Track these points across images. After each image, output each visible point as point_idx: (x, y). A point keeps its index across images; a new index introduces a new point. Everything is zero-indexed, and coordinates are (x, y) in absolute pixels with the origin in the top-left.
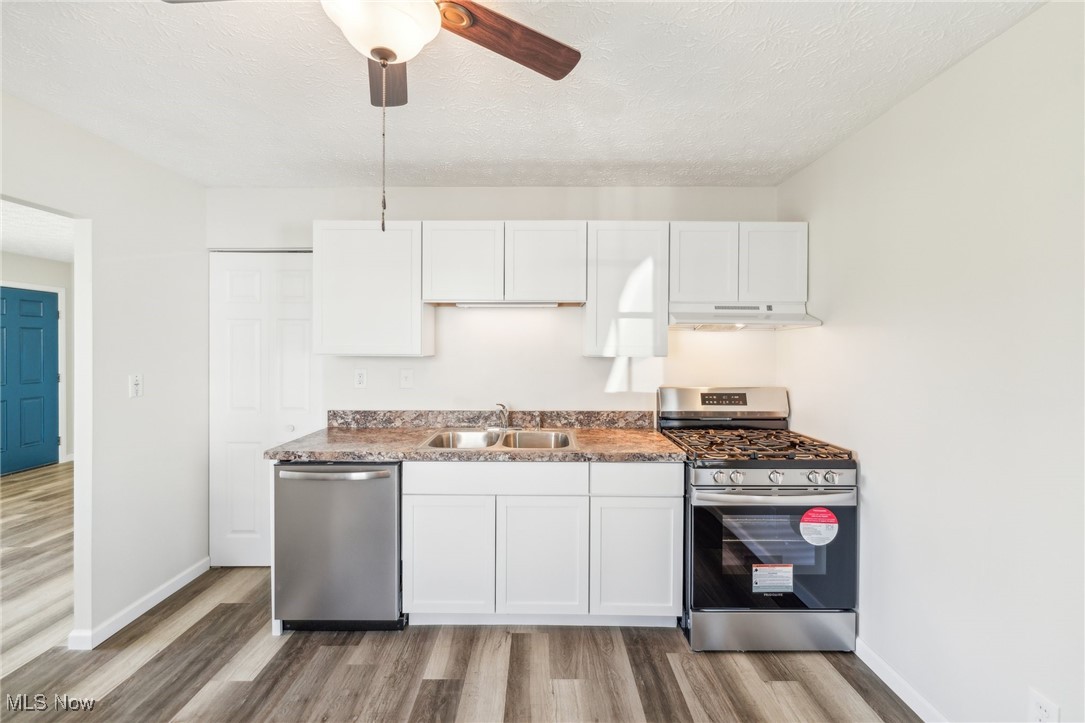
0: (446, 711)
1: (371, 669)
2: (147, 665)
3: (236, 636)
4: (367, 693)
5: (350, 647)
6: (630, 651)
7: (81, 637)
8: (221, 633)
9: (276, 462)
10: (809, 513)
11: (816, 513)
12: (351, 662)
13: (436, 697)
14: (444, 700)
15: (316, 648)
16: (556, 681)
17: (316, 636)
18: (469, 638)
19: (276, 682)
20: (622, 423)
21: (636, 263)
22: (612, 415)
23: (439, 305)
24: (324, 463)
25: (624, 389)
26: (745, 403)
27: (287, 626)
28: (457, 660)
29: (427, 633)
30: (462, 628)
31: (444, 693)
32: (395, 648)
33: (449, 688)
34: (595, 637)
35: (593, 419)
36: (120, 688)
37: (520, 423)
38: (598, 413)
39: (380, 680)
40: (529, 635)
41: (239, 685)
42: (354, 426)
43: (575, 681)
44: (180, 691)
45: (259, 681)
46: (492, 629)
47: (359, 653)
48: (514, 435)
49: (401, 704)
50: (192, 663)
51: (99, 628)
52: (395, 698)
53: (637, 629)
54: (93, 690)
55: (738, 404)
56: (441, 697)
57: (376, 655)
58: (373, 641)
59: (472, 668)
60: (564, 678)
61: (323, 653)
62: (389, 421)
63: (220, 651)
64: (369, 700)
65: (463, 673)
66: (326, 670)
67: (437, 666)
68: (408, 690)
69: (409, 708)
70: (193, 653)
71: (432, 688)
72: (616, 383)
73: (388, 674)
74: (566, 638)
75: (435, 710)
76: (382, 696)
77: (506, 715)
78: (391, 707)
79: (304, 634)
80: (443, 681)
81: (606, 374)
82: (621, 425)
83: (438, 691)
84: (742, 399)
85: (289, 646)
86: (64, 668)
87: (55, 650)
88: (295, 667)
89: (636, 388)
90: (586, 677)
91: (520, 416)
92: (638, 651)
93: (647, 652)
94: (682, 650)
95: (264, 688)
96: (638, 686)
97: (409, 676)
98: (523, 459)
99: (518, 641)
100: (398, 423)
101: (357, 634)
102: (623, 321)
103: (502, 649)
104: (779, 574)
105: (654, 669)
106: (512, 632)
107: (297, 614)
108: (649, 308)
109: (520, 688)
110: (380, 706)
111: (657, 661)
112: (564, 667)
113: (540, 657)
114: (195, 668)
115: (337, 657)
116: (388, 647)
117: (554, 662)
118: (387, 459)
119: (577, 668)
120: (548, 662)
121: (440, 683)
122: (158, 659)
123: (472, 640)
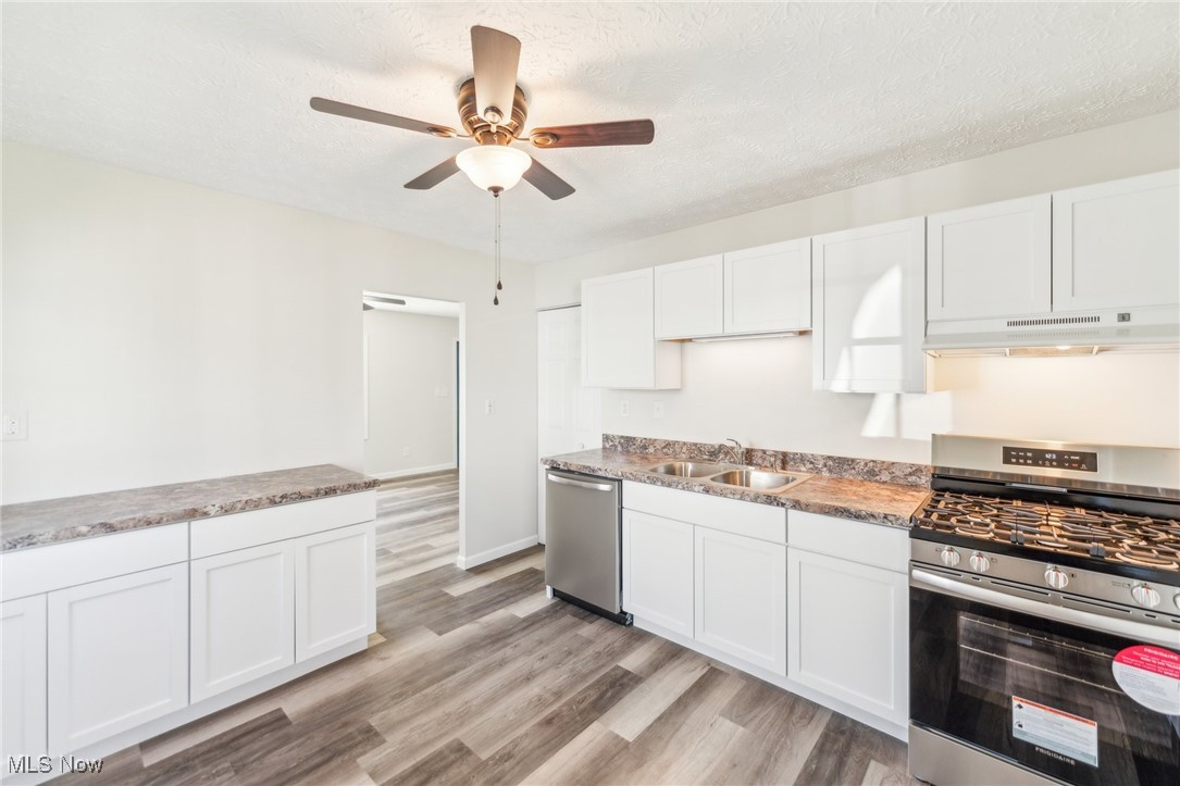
0: (618, 693)
1: (589, 642)
2: (481, 588)
3: (528, 589)
4: (576, 656)
5: (585, 623)
6: (825, 737)
7: (462, 562)
8: (522, 585)
9: (548, 467)
10: (1134, 651)
11: (1151, 655)
12: (579, 632)
13: (618, 680)
14: (621, 685)
15: (565, 614)
16: (721, 719)
17: (571, 607)
18: (673, 653)
19: (533, 624)
20: (885, 477)
21: (876, 277)
22: (871, 464)
23: (683, 341)
24: (573, 472)
25: (891, 433)
26: (1094, 469)
27: (556, 593)
28: (651, 664)
29: (643, 636)
30: (673, 644)
31: (625, 680)
32: (614, 636)
33: (631, 680)
34: (795, 707)
35: (846, 467)
36: (465, 594)
37: (760, 461)
38: (853, 460)
39: (590, 651)
40: (727, 675)
41: (515, 617)
42: (619, 448)
43: (741, 729)
44: (487, 607)
45: (525, 620)
46: (696, 656)
47: (589, 629)
48: (741, 473)
49: (592, 672)
50: (501, 595)
51: (470, 558)
52: (591, 666)
53: (855, 723)
54: (457, 590)
55: (1079, 468)
56: (621, 682)
57: (598, 635)
58: (602, 625)
59: (659, 675)
60: (732, 720)
61: (568, 619)
62: (645, 447)
63: (516, 595)
64: (575, 660)
65: (649, 675)
66: (562, 631)
67: (633, 661)
68: (603, 666)
69: (597, 676)
70: (504, 590)
71: (619, 672)
72: (878, 424)
73: (597, 650)
74: (761, 693)
75: (611, 687)
76: (584, 662)
77: (660, 718)
78: (585, 671)
79: (565, 603)
80: (630, 672)
81: (864, 414)
82: (884, 479)
83: (622, 677)
84: (1088, 460)
85: (553, 606)
86: (450, 575)
87: (452, 564)
88: (547, 620)
89: (907, 434)
90: (755, 731)
91: (760, 454)
92: (835, 741)
93: (848, 746)
94: (899, 768)
95: (525, 625)
96: (807, 766)
97: (610, 658)
98: (716, 493)
99: (713, 674)
100: (651, 450)
101: (596, 616)
102: (858, 349)
103: (693, 673)
104: (1065, 727)
105: (841, 764)
106: (713, 665)
107: (567, 588)
108: (896, 332)
109: (685, 707)
110: (579, 666)
111: (851, 761)
112: (738, 713)
113: (722, 696)
114: (501, 598)
115: (574, 626)
116: (609, 634)
117: (732, 704)
118: (610, 476)
119: (752, 720)
120: (726, 702)
121: (627, 673)
122: (488, 587)
123: (673, 656)
